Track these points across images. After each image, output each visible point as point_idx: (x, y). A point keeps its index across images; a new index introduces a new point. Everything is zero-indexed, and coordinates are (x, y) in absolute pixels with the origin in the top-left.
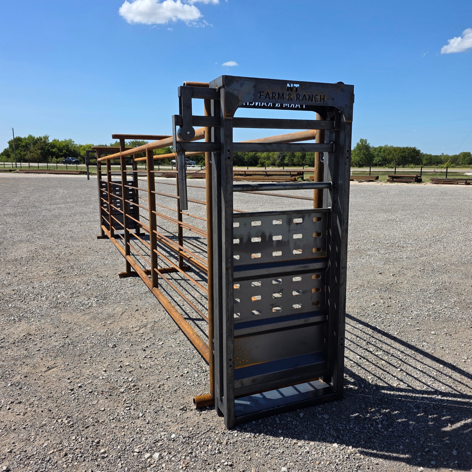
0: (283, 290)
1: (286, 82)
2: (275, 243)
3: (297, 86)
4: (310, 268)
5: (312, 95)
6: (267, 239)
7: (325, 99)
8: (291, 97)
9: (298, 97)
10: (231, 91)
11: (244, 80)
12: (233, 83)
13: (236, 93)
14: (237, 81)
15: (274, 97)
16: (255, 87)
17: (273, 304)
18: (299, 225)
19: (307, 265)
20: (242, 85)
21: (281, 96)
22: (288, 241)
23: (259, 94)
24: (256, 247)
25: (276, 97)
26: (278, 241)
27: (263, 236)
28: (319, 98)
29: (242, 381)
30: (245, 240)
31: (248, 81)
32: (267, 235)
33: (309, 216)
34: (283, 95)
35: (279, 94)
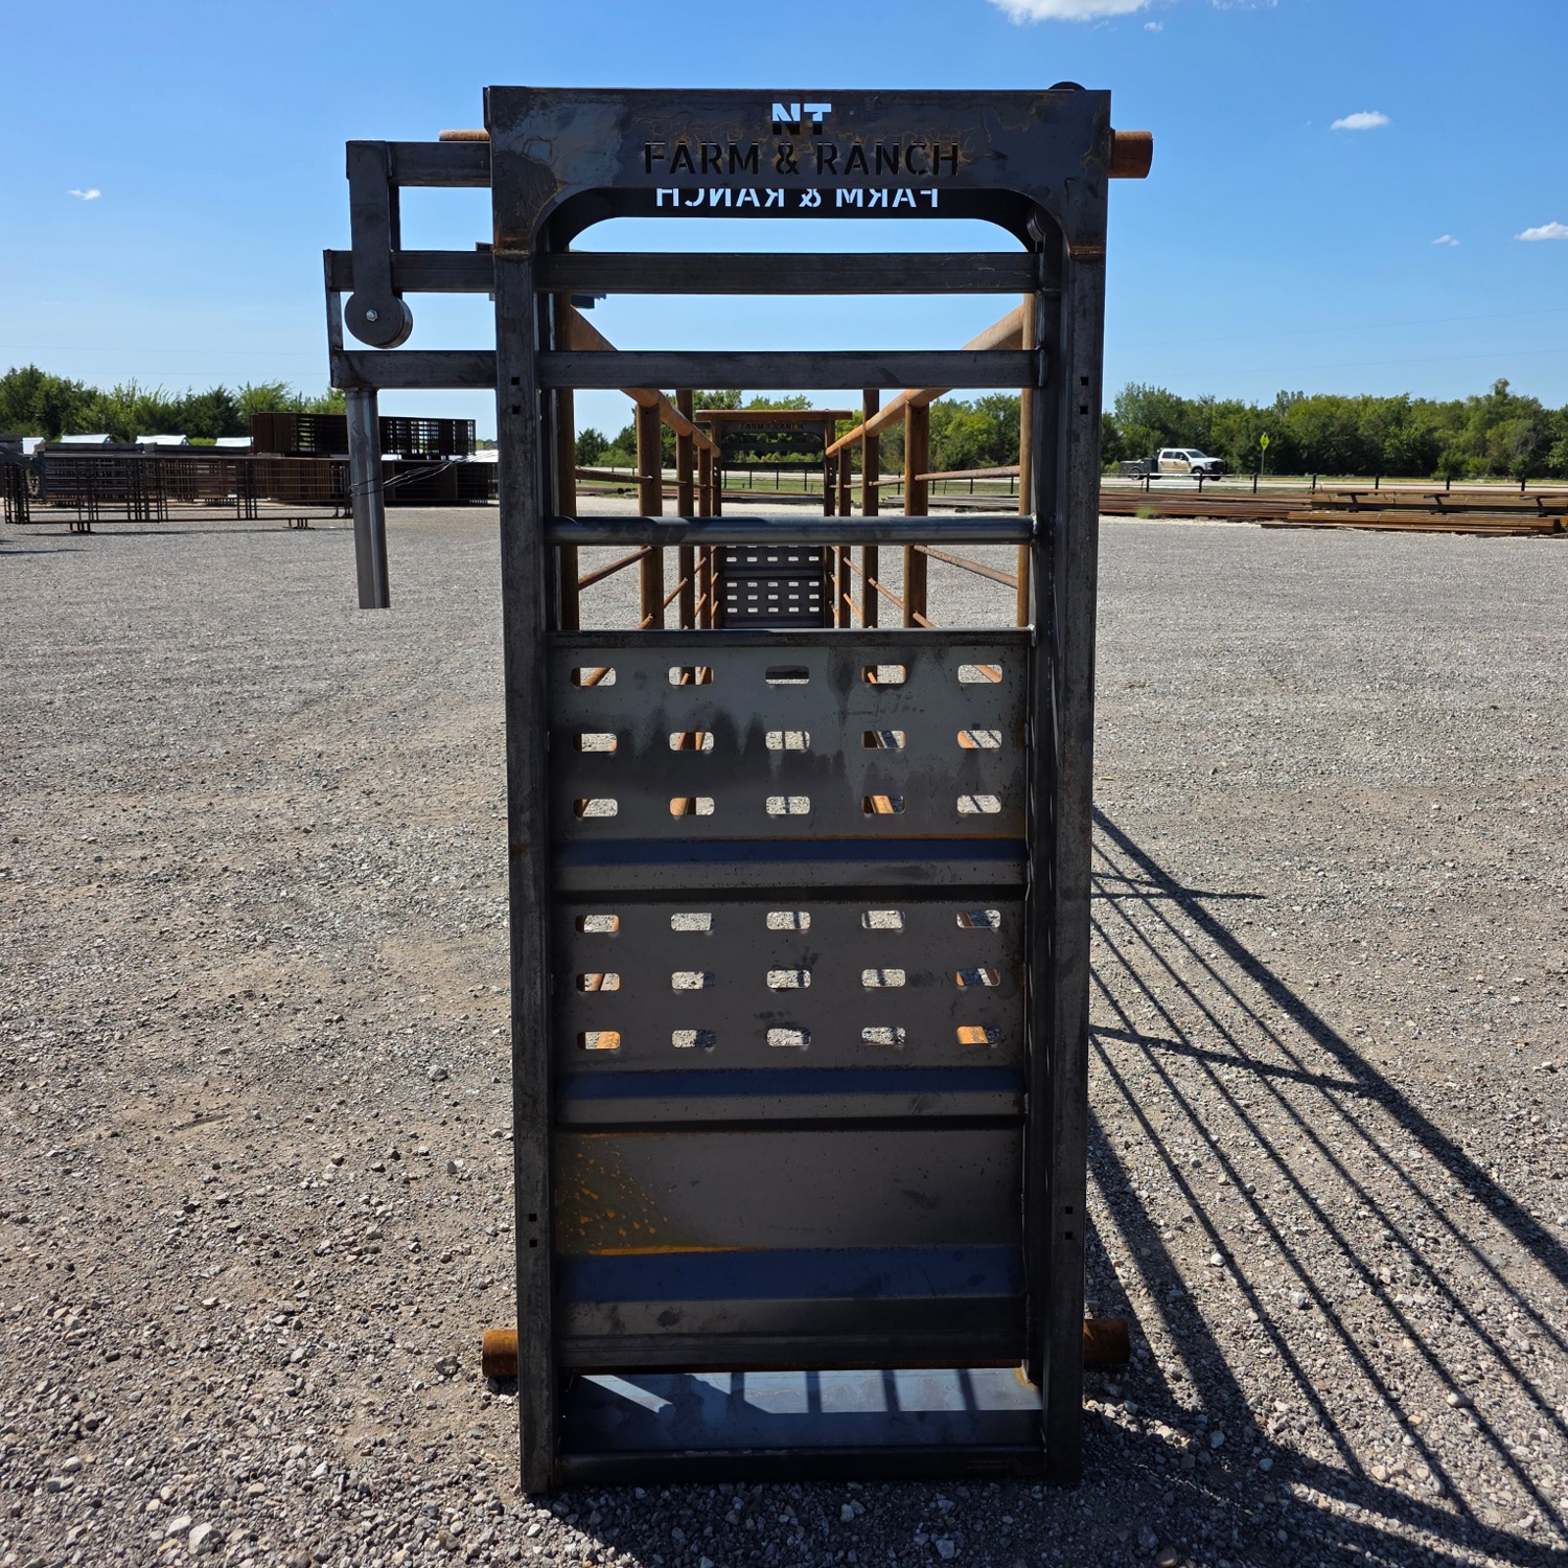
0: (814, 959)
1: (767, 98)
2: (775, 763)
3: (819, 110)
4: (936, 881)
5: (896, 148)
6: (742, 741)
7: (960, 158)
8: (792, 159)
9: (827, 155)
10: (518, 147)
11: (576, 101)
12: (526, 114)
13: (539, 152)
14: (544, 106)
15: (714, 161)
16: (623, 124)
17: (770, 1015)
18: (890, 691)
19: (924, 865)
20: (565, 120)
21: (744, 158)
22: (839, 755)
23: (643, 154)
24: (691, 773)
25: (719, 162)
26: (789, 755)
27: (722, 728)
28: (927, 156)
29: (615, 1309)
30: (640, 741)
31: (591, 101)
32: (742, 723)
33: (939, 657)
34: (754, 150)
35: (733, 150)
